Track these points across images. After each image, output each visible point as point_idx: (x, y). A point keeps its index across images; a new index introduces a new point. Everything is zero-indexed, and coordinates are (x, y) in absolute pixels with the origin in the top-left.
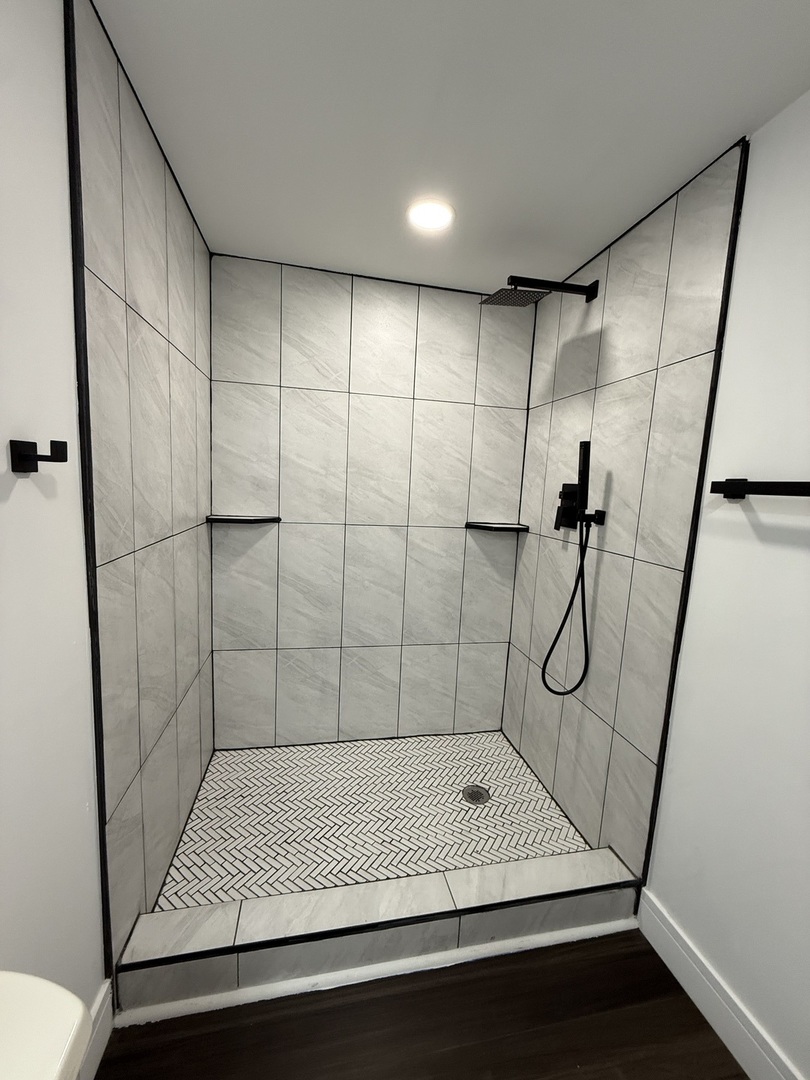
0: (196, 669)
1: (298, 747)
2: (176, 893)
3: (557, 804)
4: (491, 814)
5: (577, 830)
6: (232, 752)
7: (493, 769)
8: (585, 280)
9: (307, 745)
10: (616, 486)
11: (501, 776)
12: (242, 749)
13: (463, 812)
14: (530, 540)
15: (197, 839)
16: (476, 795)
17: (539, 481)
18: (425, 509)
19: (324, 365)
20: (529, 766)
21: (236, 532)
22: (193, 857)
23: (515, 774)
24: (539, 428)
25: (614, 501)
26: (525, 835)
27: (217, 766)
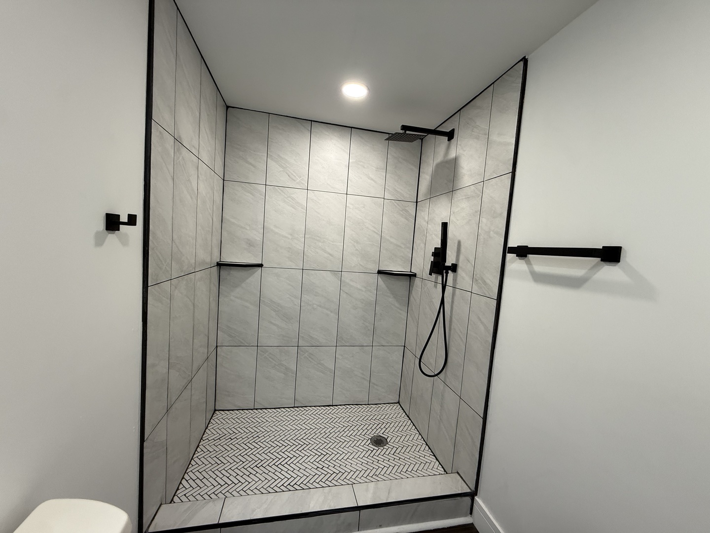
0: (205, 356)
1: (269, 410)
2: (185, 495)
3: (429, 448)
4: (387, 453)
5: (440, 463)
6: (226, 412)
7: (391, 426)
8: (447, 128)
9: (275, 408)
10: (463, 250)
11: (396, 430)
12: (233, 410)
13: (370, 451)
14: (417, 281)
15: (200, 463)
16: (379, 442)
17: (422, 245)
18: (353, 261)
19: (293, 173)
20: (414, 425)
21: (235, 273)
22: (197, 474)
23: (405, 430)
24: (423, 214)
25: (461, 258)
26: (407, 466)
27: (216, 420)
